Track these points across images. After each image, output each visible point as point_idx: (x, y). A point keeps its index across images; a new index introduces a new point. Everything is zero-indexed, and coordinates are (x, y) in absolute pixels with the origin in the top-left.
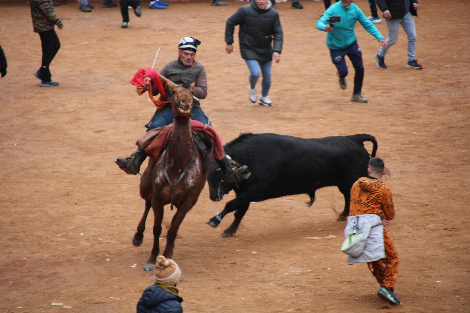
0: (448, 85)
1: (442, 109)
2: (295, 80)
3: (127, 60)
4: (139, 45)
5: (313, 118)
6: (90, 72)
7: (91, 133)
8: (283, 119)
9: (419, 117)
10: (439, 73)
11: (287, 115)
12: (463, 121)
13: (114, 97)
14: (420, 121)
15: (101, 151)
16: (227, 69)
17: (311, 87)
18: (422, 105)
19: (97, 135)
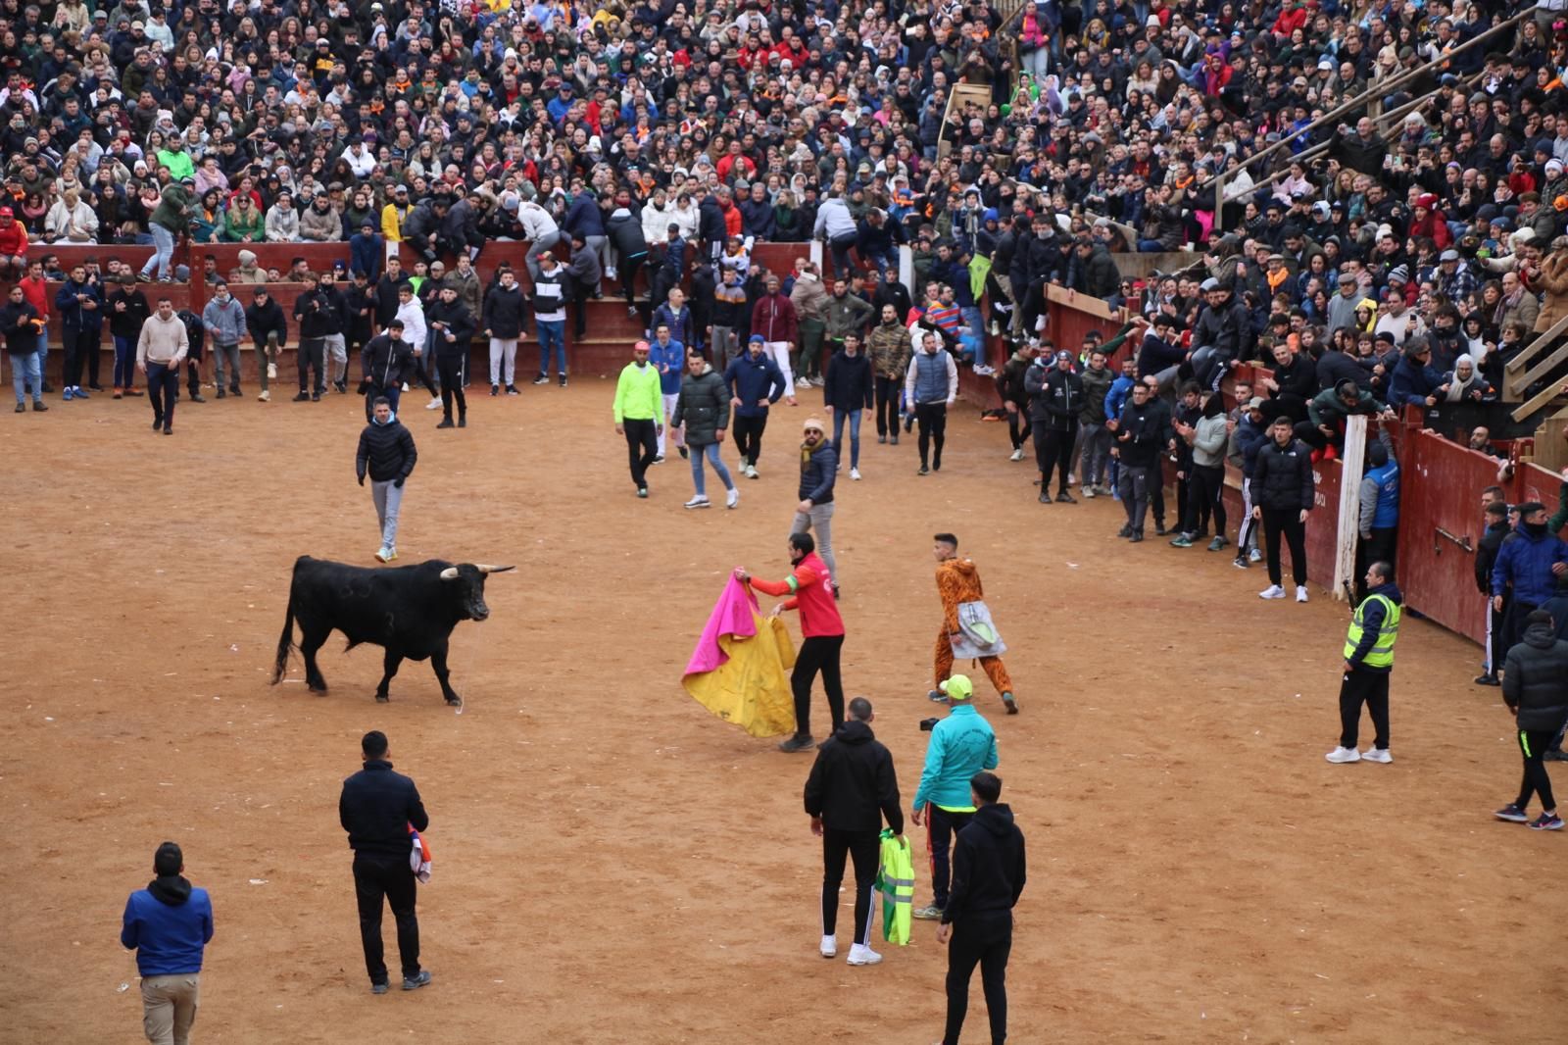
0: (461, 496)
1: (452, 525)
2: (273, 486)
3: (60, 458)
4: (76, 440)
5: (294, 534)
6: (12, 472)
7: (11, 548)
8: (257, 533)
9: (425, 534)
10: (450, 481)
11: (263, 529)
12: (477, 540)
13: (43, 503)
14: (426, 539)
15: (23, 571)
16: (188, 472)
17: (294, 495)
18: (429, 520)
19: (20, 551)
